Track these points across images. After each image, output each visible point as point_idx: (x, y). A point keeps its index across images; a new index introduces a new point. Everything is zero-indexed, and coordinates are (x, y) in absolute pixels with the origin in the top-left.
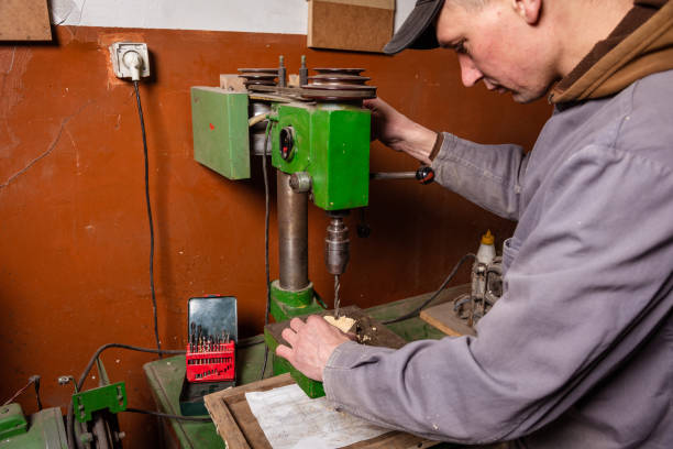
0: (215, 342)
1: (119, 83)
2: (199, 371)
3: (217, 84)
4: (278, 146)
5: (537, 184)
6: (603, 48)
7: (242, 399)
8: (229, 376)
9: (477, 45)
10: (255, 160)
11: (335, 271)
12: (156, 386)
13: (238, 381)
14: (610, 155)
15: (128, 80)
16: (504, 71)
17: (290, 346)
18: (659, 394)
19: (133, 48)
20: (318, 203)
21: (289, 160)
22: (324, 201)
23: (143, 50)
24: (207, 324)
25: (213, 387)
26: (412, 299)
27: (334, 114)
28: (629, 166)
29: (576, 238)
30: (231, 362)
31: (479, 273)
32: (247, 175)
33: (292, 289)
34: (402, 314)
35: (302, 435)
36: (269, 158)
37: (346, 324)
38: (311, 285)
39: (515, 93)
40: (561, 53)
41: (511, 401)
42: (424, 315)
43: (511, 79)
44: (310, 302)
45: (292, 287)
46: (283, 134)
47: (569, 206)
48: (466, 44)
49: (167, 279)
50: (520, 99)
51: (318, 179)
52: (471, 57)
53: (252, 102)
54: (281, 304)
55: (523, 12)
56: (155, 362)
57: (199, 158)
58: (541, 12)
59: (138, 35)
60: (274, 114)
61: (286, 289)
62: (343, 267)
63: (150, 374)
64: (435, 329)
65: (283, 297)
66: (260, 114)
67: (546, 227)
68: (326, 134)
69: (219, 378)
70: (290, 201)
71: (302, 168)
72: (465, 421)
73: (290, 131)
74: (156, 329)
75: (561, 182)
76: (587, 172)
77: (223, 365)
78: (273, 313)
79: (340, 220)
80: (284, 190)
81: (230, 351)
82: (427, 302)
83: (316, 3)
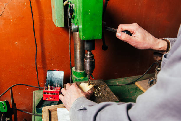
2: (47, 97)
7: (56, 110)
8: (57, 99)
26: (134, 77)
34: (129, 82)
42: (137, 83)
44: (85, 77)
45: (79, 70)
51: (80, 26)
54: (74, 76)
56: (37, 91)
57: (53, 20)
61: (77, 71)
64: (140, 90)
69: (54, 100)
73: (73, 6)
77: (56, 95)
81: (59, 91)
82: (138, 79)
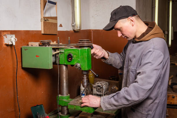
11: (85, 87)
22: (85, 68)
23: (14, 36)
32: (52, 67)
46: (69, 55)
48: (121, 29)
55: (131, 24)
71: (76, 62)
73: (72, 54)
83: (44, 22)
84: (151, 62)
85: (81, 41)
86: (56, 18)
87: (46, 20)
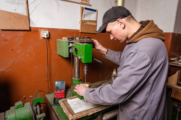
0: (61, 90)
1: (42, 38)
2: (57, 96)
3: (62, 39)
4: (74, 51)
5: (124, 57)
6: (135, 34)
7: (66, 101)
8: (63, 97)
9: (113, 32)
10: (70, 54)
11: (85, 75)
12: (48, 99)
13: (65, 98)
14: (136, 52)
15: (44, 38)
16: (118, 37)
17: (76, 89)
18: (146, 96)
19: (45, 32)
20: (82, 62)
21: (76, 54)
22: (83, 61)
23: (47, 32)
24: (59, 86)
25: (60, 99)
27: (86, 45)
28: (139, 54)
29: (130, 66)
30: (64, 94)
31: (113, 76)
32: (68, 56)
33: (76, 79)
34: (98, 85)
35: (79, 108)
36: (72, 53)
37: (87, 85)
38: (80, 78)
39: (120, 41)
40: (128, 34)
41: (119, 95)
43: (119, 38)
44: (80, 82)
46: (76, 49)
47: (129, 60)
48: (111, 32)
49: (50, 78)
50: (121, 42)
51: (82, 57)
52: (112, 34)
53: (69, 42)
54: (74, 82)
55: (121, 27)
56: (48, 94)
57: (58, 53)
58: (125, 27)
59: (46, 29)
60: (74, 45)
61: (75, 79)
62: (87, 74)
63: (47, 97)
65: (75, 81)
66: (71, 45)
67: (125, 64)
68: (84, 49)
70: (76, 62)
71: (79, 55)
72: (111, 100)
74: (48, 88)
75: (128, 56)
76: (132, 54)
77: (62, 95)
78: (73, 84)
79: (86, 65)
80: (75, 59)
81: (64, 92)
82: (103, 82)
83: (81, 24)
84: (131, 65)
85: (83, 37)
86: (96, 22)
87: (84, 22)
